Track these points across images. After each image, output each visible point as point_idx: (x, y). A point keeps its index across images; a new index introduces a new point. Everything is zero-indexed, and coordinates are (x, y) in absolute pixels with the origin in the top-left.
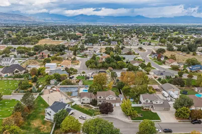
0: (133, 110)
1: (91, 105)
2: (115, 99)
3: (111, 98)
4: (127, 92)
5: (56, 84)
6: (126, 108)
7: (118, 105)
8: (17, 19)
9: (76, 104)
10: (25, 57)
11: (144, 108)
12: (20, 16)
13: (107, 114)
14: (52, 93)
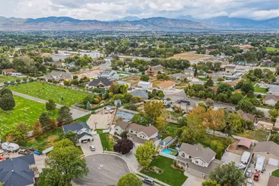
3: (142, 136)
8: (185, 26)
9: (109, 133)
10: (135, 72)
12: (189, 22)
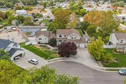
0: (105, 53)
1: (48, 46)
2: (79, 38)
3: (74, 37)
4: (92, 32)
5: (17, 25)
6: (95, 49)
7: (82, 45)
9: (31, 44)
11: (118, 50)
13: (68, 57)
14: (10, 33)
